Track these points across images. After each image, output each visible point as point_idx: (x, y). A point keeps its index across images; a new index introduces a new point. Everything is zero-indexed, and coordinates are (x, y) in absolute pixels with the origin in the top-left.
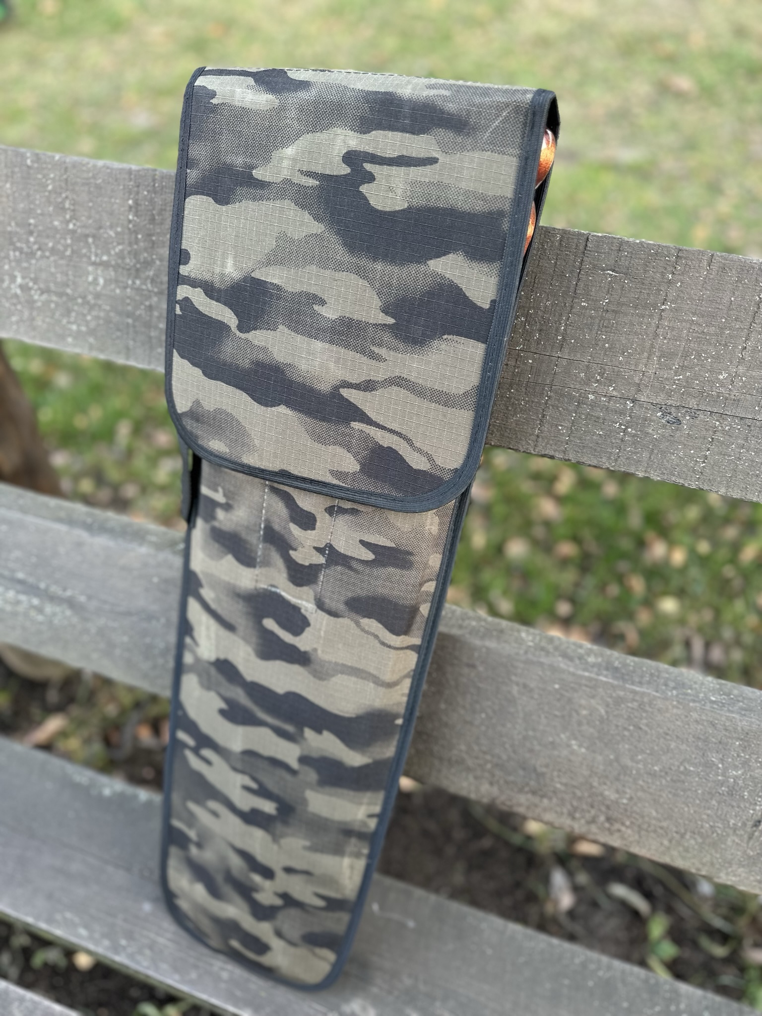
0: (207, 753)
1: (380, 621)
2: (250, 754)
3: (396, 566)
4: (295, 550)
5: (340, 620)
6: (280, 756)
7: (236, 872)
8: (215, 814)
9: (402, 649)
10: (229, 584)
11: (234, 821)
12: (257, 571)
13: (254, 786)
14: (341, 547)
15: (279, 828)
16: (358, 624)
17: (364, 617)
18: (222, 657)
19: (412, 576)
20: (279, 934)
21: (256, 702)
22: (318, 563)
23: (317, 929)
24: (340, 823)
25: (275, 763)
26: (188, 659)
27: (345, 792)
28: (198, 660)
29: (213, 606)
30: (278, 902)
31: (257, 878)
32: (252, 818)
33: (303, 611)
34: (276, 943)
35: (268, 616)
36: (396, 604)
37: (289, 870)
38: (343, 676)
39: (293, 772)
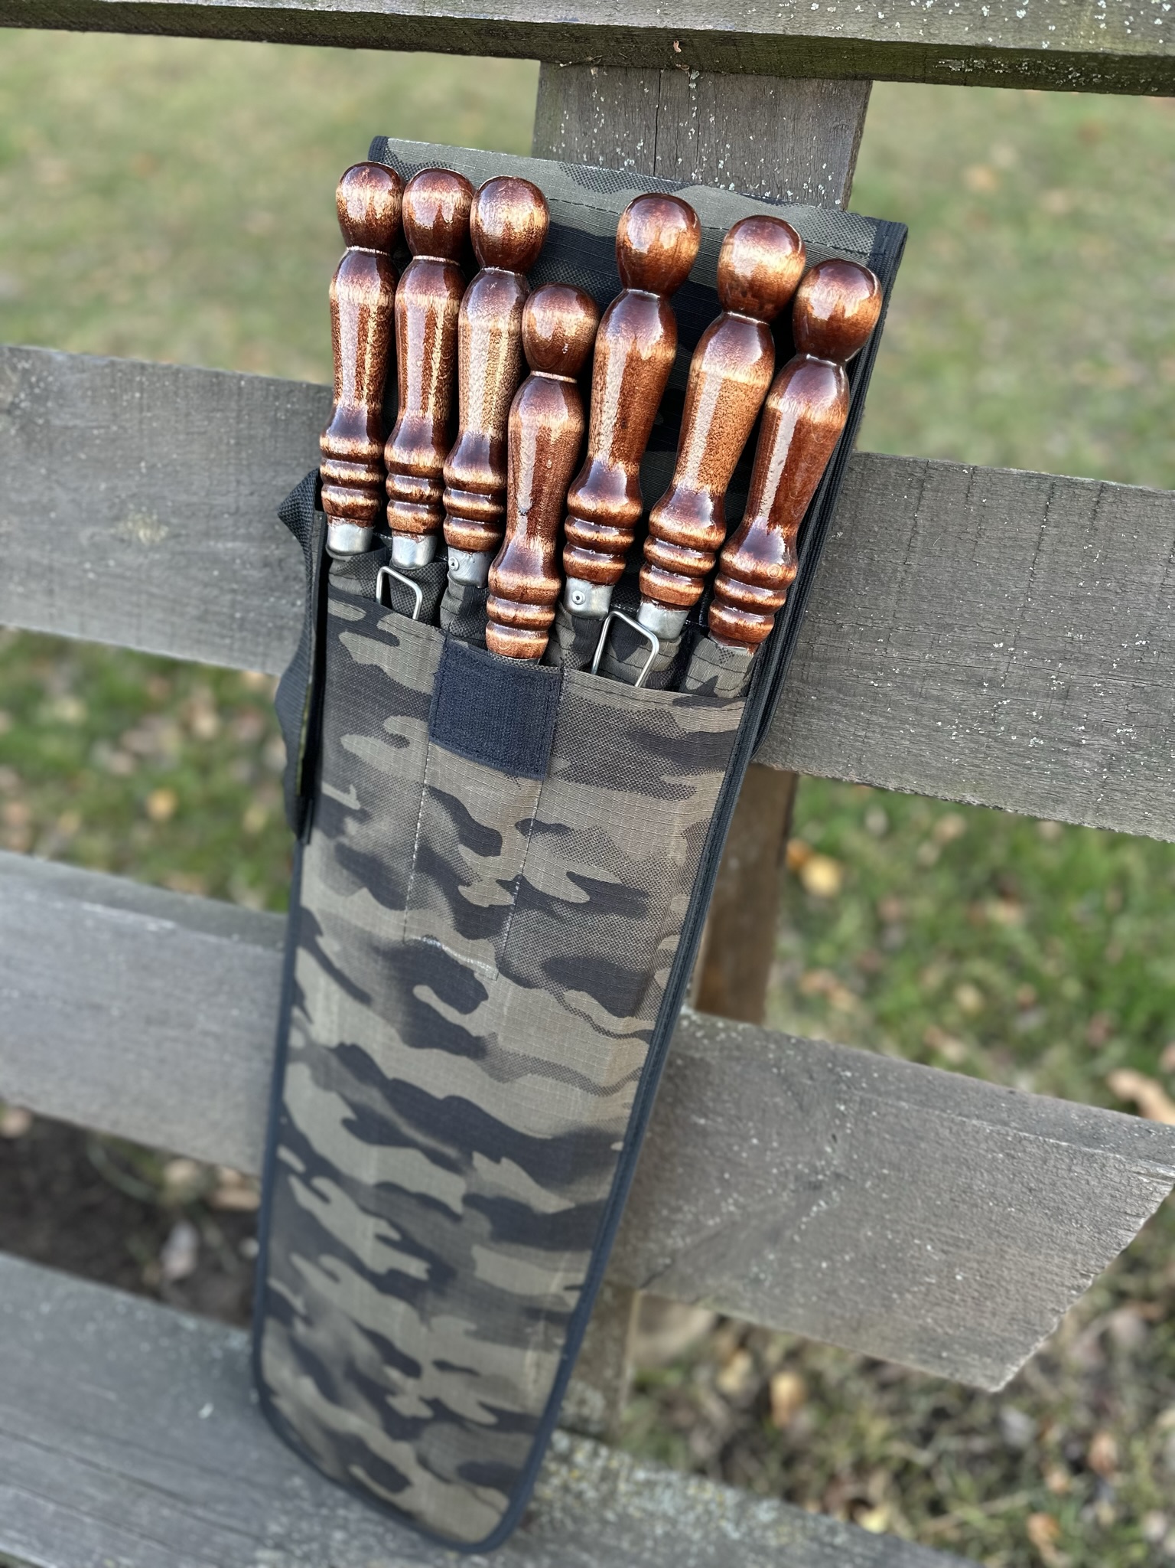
0: (322, 1183)
1: (594, 996)
2: (388, 1188)
3: (621, 912)
4: (468, 885)
5: (534, 991)
6: (434, 1193)
7: (362, 1365)
8: (333, 1276)
9: (626, 1036)
10: (363, 931)
11: (361, 1287)
12: (406, 914)
13: (394, 1235)
14: (539, 881)
15: (430, 1299)
16: (560, 999)
17: (571, 988)
18: (348, 1041)
19: (643, 928)
20: (423, 1462)
21: (401, 1111)
22: (503, 904)
23: (482, 1458)
24: (522, 1297)
25: (427, 1202)
26: (296, 1040)
27: (532, 1251)
28: (311, 1044)
29: (338, 964)
30: (425, 1412)
31: (394, 1374)
32: (390, 1283)
33: (476, 975)
34: (419, 1477)
35: (420, 983)
36: (620, 970)
37: (442, 1366)
38: (535, 1076)
39: (455, 1218)
